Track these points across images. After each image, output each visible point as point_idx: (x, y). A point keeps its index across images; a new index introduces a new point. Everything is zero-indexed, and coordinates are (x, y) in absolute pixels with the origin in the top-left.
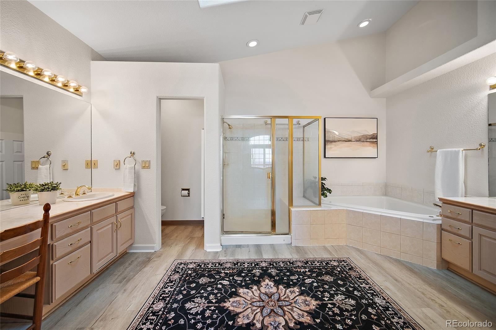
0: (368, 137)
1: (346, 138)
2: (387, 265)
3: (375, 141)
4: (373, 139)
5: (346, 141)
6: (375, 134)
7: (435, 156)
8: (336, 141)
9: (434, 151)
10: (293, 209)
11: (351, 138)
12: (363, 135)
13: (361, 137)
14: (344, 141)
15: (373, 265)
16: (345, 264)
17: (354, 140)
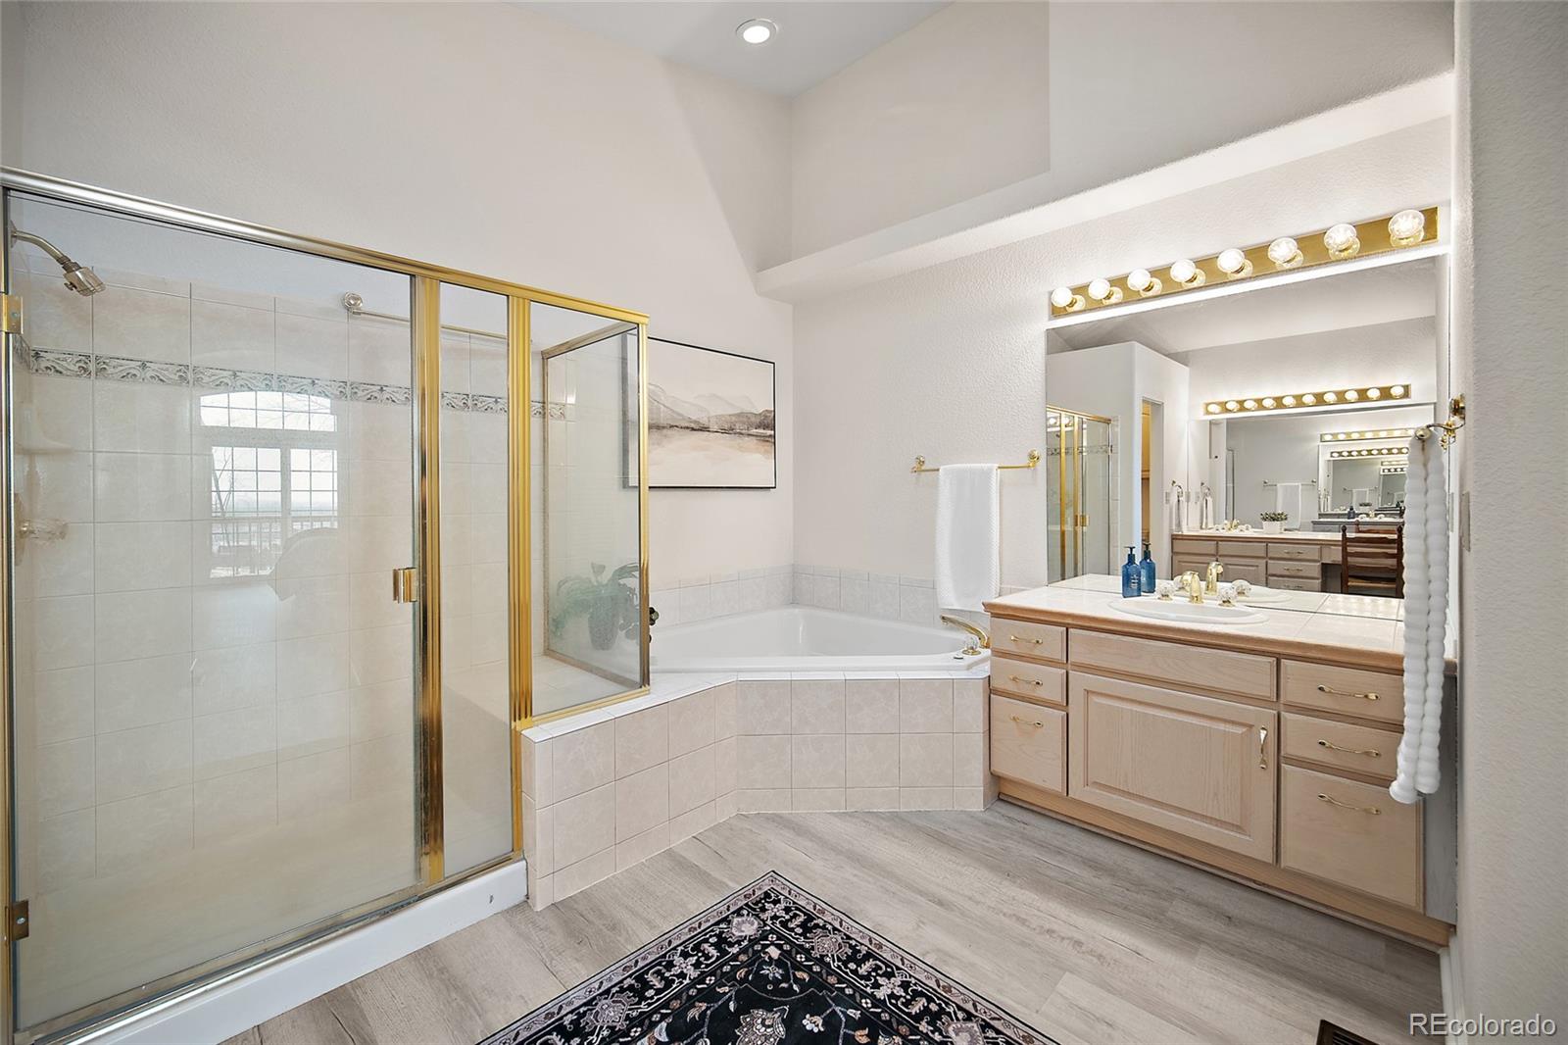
0: (753, 419)
1: (694, 418)
2: (888, 850)
3: (770, 436)
4: (764, 427)
5: (693, 429)
6: (770, 412)
7: (935, 485)
8: (664, 427)
9: (924, 471)
10: (535, 733)
11: (706, 419)
12: (739, 411)
13: (734, 418)
14: (688, 428)
15: (856, 872)
16: (778, 910)
17: (716, 428)
